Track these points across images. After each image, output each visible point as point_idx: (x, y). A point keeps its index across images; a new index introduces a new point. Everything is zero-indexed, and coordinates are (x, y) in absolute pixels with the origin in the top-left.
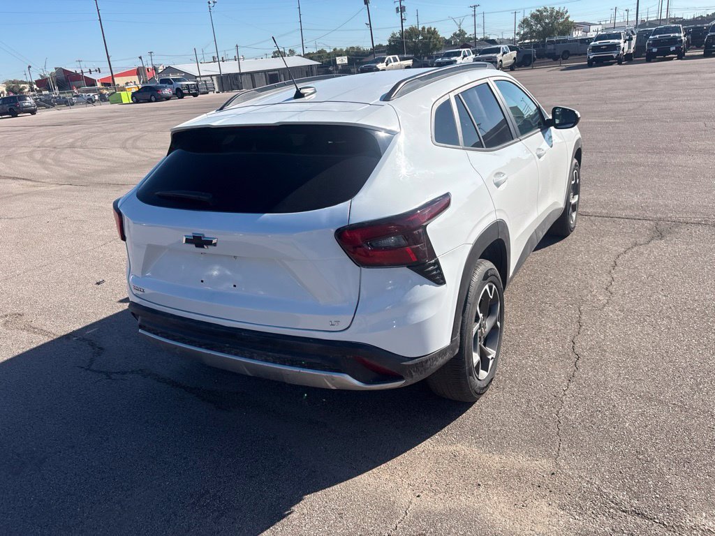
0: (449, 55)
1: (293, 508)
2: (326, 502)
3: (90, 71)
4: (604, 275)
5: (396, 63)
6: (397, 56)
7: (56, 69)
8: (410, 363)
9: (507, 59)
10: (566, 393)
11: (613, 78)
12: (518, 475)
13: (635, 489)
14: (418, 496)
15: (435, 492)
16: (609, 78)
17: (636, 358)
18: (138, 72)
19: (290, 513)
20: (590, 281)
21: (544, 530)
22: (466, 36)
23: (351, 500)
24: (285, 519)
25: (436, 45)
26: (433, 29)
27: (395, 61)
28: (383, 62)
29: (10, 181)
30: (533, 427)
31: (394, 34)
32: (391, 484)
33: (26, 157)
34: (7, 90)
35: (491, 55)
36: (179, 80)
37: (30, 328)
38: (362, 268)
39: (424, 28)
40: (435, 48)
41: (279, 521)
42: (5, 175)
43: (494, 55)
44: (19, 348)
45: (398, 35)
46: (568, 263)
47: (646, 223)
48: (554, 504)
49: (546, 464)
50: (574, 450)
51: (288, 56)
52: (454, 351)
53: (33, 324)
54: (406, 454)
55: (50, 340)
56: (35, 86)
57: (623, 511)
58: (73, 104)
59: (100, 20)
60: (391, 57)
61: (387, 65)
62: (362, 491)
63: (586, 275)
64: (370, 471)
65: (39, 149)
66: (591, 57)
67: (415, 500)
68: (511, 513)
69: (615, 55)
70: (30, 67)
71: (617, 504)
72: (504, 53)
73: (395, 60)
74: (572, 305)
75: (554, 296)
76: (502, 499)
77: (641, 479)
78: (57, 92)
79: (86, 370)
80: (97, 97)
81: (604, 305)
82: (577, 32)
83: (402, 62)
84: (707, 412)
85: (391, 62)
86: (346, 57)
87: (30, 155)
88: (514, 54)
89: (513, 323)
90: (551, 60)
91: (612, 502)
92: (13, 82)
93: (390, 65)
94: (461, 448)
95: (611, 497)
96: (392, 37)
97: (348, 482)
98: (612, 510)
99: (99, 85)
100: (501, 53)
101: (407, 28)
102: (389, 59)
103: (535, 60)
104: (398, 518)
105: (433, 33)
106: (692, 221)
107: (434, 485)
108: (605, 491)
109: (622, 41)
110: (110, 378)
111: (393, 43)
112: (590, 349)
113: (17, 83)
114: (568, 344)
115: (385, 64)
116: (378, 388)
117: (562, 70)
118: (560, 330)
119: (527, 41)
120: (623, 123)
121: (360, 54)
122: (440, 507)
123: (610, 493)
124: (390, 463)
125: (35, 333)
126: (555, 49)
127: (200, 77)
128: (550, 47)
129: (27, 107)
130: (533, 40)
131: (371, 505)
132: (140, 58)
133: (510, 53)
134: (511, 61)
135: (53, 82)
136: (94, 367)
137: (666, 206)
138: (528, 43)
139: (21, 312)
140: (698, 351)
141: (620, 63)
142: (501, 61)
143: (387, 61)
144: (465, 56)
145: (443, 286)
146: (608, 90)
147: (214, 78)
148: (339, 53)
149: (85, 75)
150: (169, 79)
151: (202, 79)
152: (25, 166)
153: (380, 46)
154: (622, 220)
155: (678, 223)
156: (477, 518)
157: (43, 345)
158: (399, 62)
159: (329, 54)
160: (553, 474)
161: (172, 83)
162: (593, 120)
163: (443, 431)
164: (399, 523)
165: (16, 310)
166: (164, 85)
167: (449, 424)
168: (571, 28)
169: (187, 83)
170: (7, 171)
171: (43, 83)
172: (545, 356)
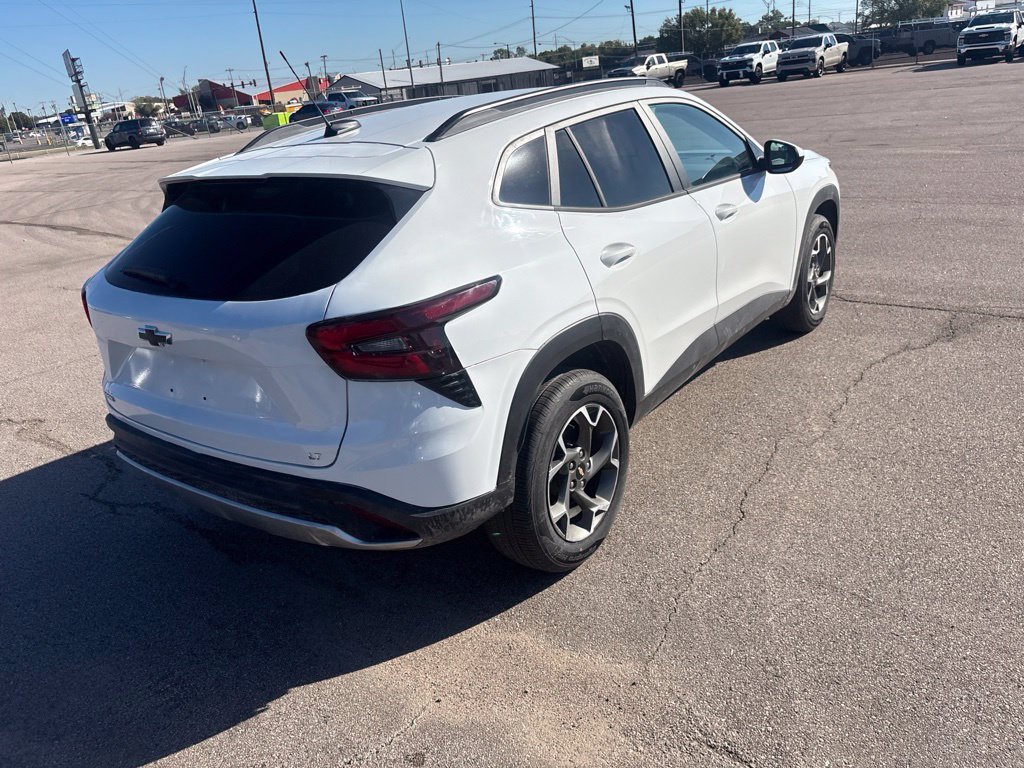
0: (743, 51)
1: (270, 704)
2: (315, 700)
3: (243, 85)
4: (836, 395)
5: (662, 66)
6: (663, 55)
7: (199, 81)
8: (425, 515)
9: (832, 55)
10: (703, 568)
11: (989, 84)
12: (584, 684)
13: (741, 715)
14: (438, 701)
15: (463, 697)
16: (983, 84)
17: (827, 521)
18: (308, 84)
19: (262, 711)
20: (811, 402)
21: (589, 762)
22: (782, 20)
23: (347, 699)
24: (254, 719)
25: (731, 35)
26: (727, 11)
27: (660, 63)
28: (643, 64)
29: (98, 238)
30: (635, 615)
31: (668, 21)
32: (409, 682)
33: (129, 206)
34: (136, 111)
35: (806, 49)
36: (354, 95)
37: (46, 440)
38: (349, 382)
39: (713, 10)
40: (730, 40)
41: (244, 720)
42: (95, 230)
43: (811, 49)
44: (22, 465)
45: (674, 22)
46: (791, 375)
47: (937, 315)
48: (617, 726)
49: (630, 669)
50: (678, 651)
51: (516, 56)
52: (504, 501)
53: (51, 435)
54: (445, 641)
55: (63, 456)
56: (172, 106)
57: (710, 746)
58: (218, 131)
59: (256, 12)
60: (655, 56)
61: (648, 68)
62: (368, 688)
63: (809, 392)
64: (389, 662)
65: (149, 194)
66: (963, 51)
67: (432, 706)
68: (553, 735)
69: (1001, 48)
70: (162, 79)
71: (705, 735)
72: (828, 46)
73: (661, 61)
74: (768, 437)
75: (747, 422)
76: (549, 714)
77: (756, 701)
78: (200, 112)
79: (90, 499)
80: (249, 121)
81: (816, 440)
82: (954, 12)
83: (672, 64)
84: (899, 610)
85: (654, 64)
86: (597, 57)
87: (136, 203)
88: (844, 46)
89: (670, 461)
90: (907, 55)
91: (701, 731)
92: (145, 100)
93: (653, 68)
94: (524, 638)
95: (701, 724)
96: (665, 25)
97: (354, 673)
98: (694, 743)
99: (256, 103)
100: (823, 45)
101: (689, 11)
102: (652, 60)
103: (877, 55)
104: (398, 728)
105: (726, 17)
106: (1012, 313)
107: (465, 686)
108: (697, 714)
109: (1013, 26)
110: (114, 512)
111: (666, 35)
112: (765, 505)
113: (149, 100)
114: (738, 495)
115: (645, 66)
116: (385, 549)
117: (916, 71)
118: (734, 475)
119: (873, 26)
120: (973, 155)
121: (620, 51)
122: (459, 719)
123: (702, 718)
124: (419, 652)
125: (49, 446)
126: (912, 39)
127: (386, 89)
128: (905, 35)
129: (152, 134)
130: (883, 25)
131: (371, 709)
132: (307, 64)
133: (837, 45)
134: (839, 57)
135: (195, 100)
136: (101, 496)
137: (982, 288)
138: (875, 29)
139: (42, 418)
140: (927, 516)
141: (1009, 60)
142: (822, 58)
143: (649, 63)
144: (766, 52)
145: (477, 410)
146: (973, 103)
147: (404, 90)
148: (587, 51)
149: (236, 89)
150: (340, 94)
151: (389, 92)
152: (123, 217)
153: (651, 39)
154: (903, 309)
155: (987, 317)
156: (503, 738)
157: (52, 462)
158: (667, 64)
159: (573, 53)
160: (634, 684)
161: (344, 100)
162: (930, 151)
163: (509, 611)
164: (398, 735)
165: (39, 415)
166: (333, 103)
167: (520, 602)
168: (944, 5)
169: (364, 99)
170: (99, 224)
171: (182, 101)
172: (695, 512)
